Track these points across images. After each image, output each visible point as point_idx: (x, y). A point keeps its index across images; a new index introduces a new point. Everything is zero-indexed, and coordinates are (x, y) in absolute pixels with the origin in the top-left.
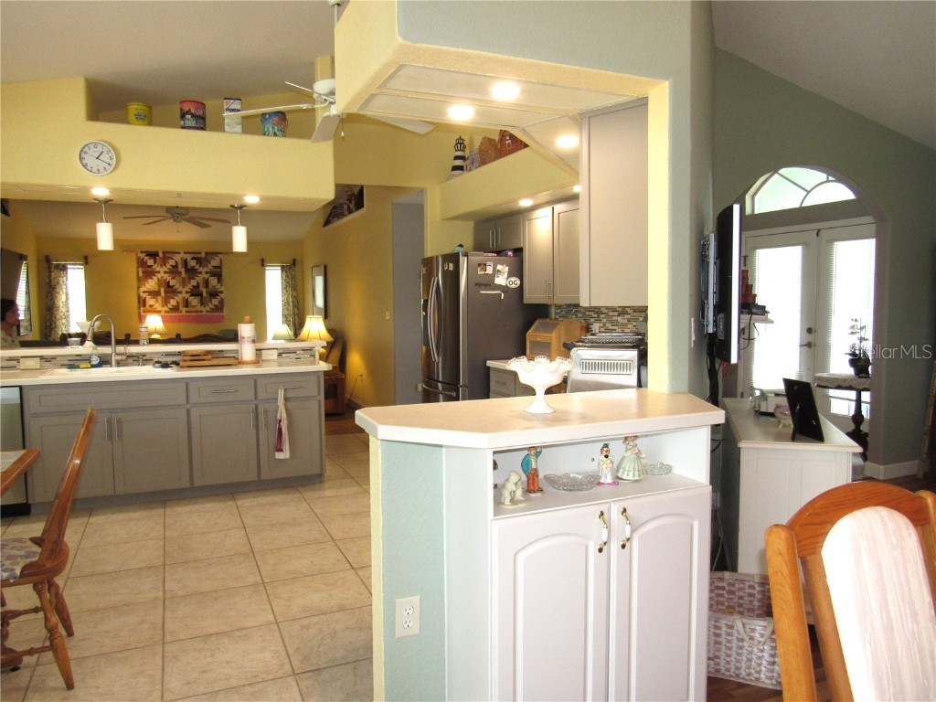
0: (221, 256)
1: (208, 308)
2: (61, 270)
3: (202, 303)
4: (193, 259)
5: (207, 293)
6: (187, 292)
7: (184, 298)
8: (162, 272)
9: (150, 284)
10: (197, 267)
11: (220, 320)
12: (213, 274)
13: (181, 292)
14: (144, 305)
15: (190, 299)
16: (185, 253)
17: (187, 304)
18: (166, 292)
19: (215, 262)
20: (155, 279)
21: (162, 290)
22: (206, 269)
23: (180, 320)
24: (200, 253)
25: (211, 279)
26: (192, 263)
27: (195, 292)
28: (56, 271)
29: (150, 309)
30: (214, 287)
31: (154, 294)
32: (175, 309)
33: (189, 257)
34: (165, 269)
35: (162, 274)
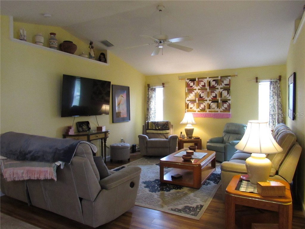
0: (230, 78)
1: (221, 110)
2: (153, 91)
3: (218, 107)
4: (214, 81)
5: (221, 100)
6: (210, 100)
7: (208, 103)
8: (197, 89)
9: (191, 96)
10: (216, 85)
11: (228, 117)
12: (225, 89)
13: (206, 100)
14: (188, 108)
15: (212, 104)
16: (209, 78)
17: (209, 107)
18: (199, 100)
19: (226, 82)
20: (194, 93)
21: (197, 99)
22: (221, 86)
23: (206, 116)
24: (218, 77)
25: (223, 92)
26: (213, 83)
27: (214, 100)
28: (151, 91)
29: (191, 110)
30: (225, 96)
31: (193, 101)
32: (203, 110)
33: (211, 80)
34: (199, 87)
35: (197, 90)
